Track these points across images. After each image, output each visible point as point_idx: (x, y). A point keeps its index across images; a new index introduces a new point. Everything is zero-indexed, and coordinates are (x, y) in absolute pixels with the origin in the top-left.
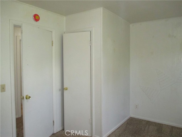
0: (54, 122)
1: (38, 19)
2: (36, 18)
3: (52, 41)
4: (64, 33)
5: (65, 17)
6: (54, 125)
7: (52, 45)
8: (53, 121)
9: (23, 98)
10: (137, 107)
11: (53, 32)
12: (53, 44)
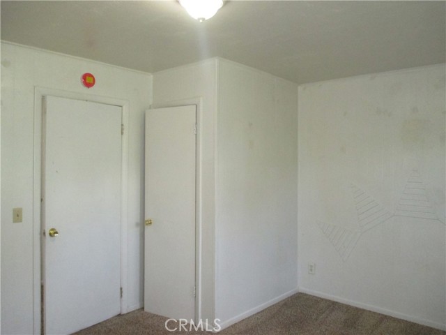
0: (123, 290)
1: (92, 82)
2: (88, 81)
3: (122, 125)
4: (150, 108)
5: (152, 76)
6: (121, 296)
7: (122, 133)
8: (121, 289)
9: (44, 233)
10: (311, 270)
11: (124, 107)
12: (124, 131)
